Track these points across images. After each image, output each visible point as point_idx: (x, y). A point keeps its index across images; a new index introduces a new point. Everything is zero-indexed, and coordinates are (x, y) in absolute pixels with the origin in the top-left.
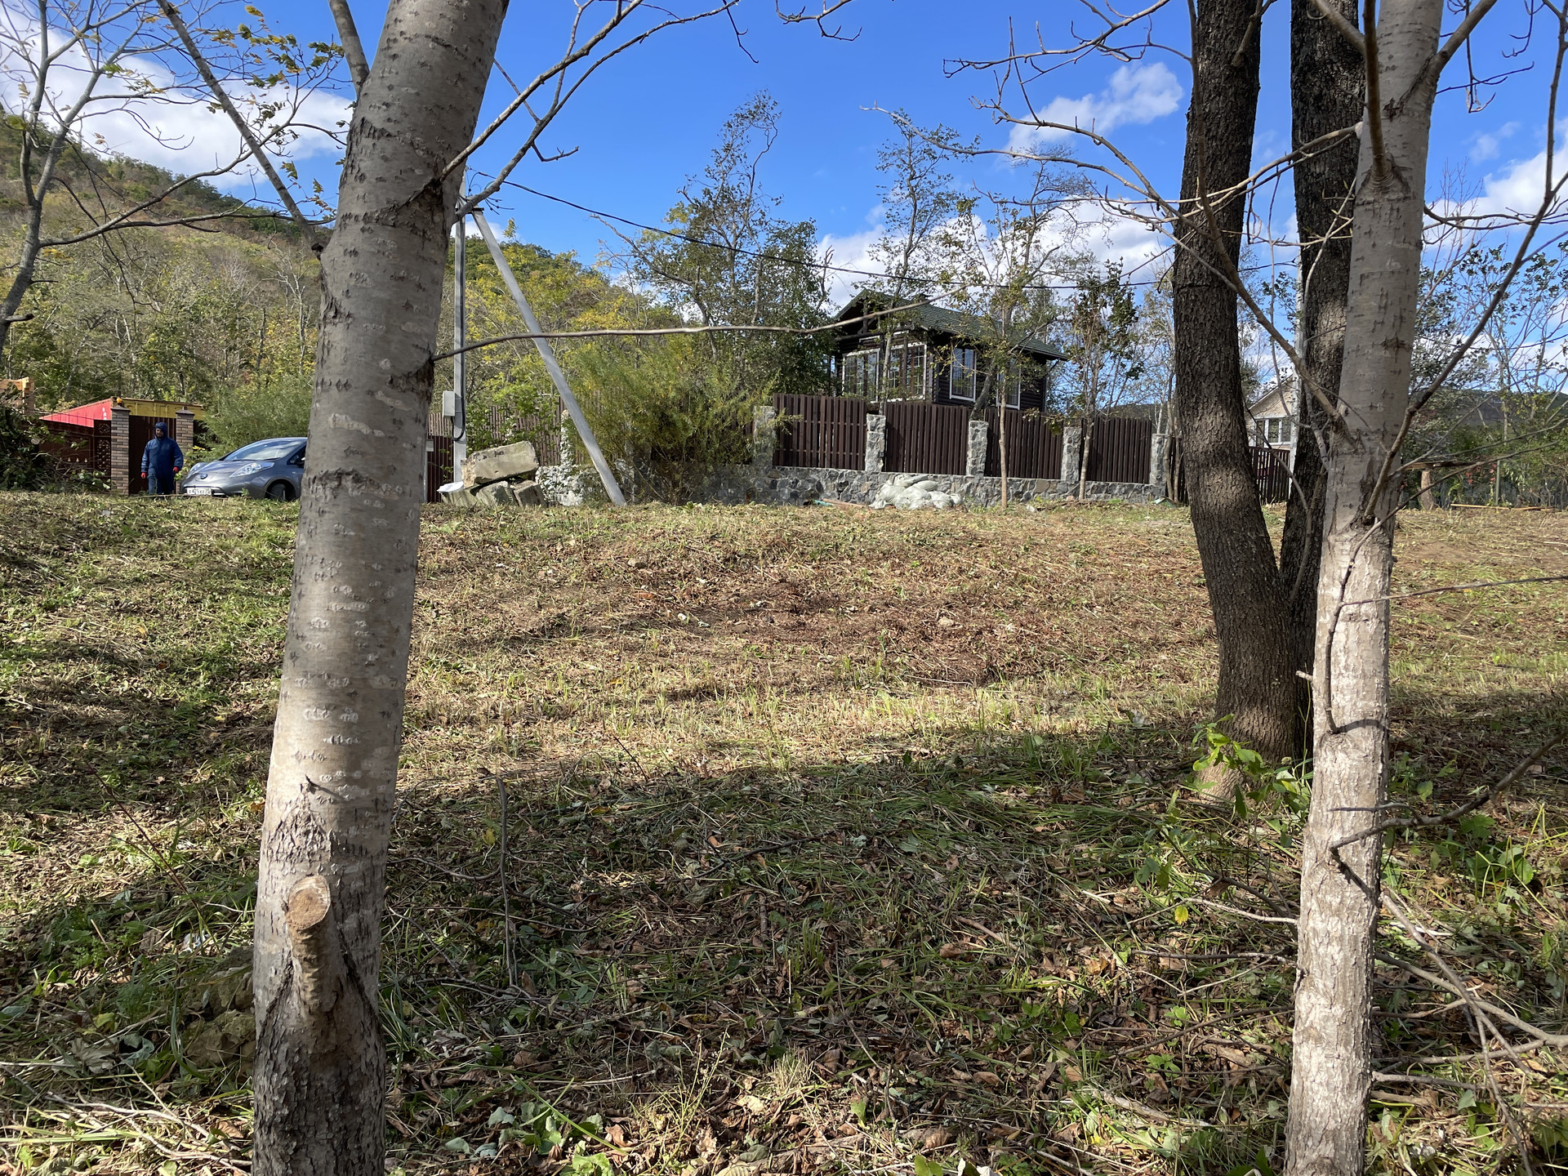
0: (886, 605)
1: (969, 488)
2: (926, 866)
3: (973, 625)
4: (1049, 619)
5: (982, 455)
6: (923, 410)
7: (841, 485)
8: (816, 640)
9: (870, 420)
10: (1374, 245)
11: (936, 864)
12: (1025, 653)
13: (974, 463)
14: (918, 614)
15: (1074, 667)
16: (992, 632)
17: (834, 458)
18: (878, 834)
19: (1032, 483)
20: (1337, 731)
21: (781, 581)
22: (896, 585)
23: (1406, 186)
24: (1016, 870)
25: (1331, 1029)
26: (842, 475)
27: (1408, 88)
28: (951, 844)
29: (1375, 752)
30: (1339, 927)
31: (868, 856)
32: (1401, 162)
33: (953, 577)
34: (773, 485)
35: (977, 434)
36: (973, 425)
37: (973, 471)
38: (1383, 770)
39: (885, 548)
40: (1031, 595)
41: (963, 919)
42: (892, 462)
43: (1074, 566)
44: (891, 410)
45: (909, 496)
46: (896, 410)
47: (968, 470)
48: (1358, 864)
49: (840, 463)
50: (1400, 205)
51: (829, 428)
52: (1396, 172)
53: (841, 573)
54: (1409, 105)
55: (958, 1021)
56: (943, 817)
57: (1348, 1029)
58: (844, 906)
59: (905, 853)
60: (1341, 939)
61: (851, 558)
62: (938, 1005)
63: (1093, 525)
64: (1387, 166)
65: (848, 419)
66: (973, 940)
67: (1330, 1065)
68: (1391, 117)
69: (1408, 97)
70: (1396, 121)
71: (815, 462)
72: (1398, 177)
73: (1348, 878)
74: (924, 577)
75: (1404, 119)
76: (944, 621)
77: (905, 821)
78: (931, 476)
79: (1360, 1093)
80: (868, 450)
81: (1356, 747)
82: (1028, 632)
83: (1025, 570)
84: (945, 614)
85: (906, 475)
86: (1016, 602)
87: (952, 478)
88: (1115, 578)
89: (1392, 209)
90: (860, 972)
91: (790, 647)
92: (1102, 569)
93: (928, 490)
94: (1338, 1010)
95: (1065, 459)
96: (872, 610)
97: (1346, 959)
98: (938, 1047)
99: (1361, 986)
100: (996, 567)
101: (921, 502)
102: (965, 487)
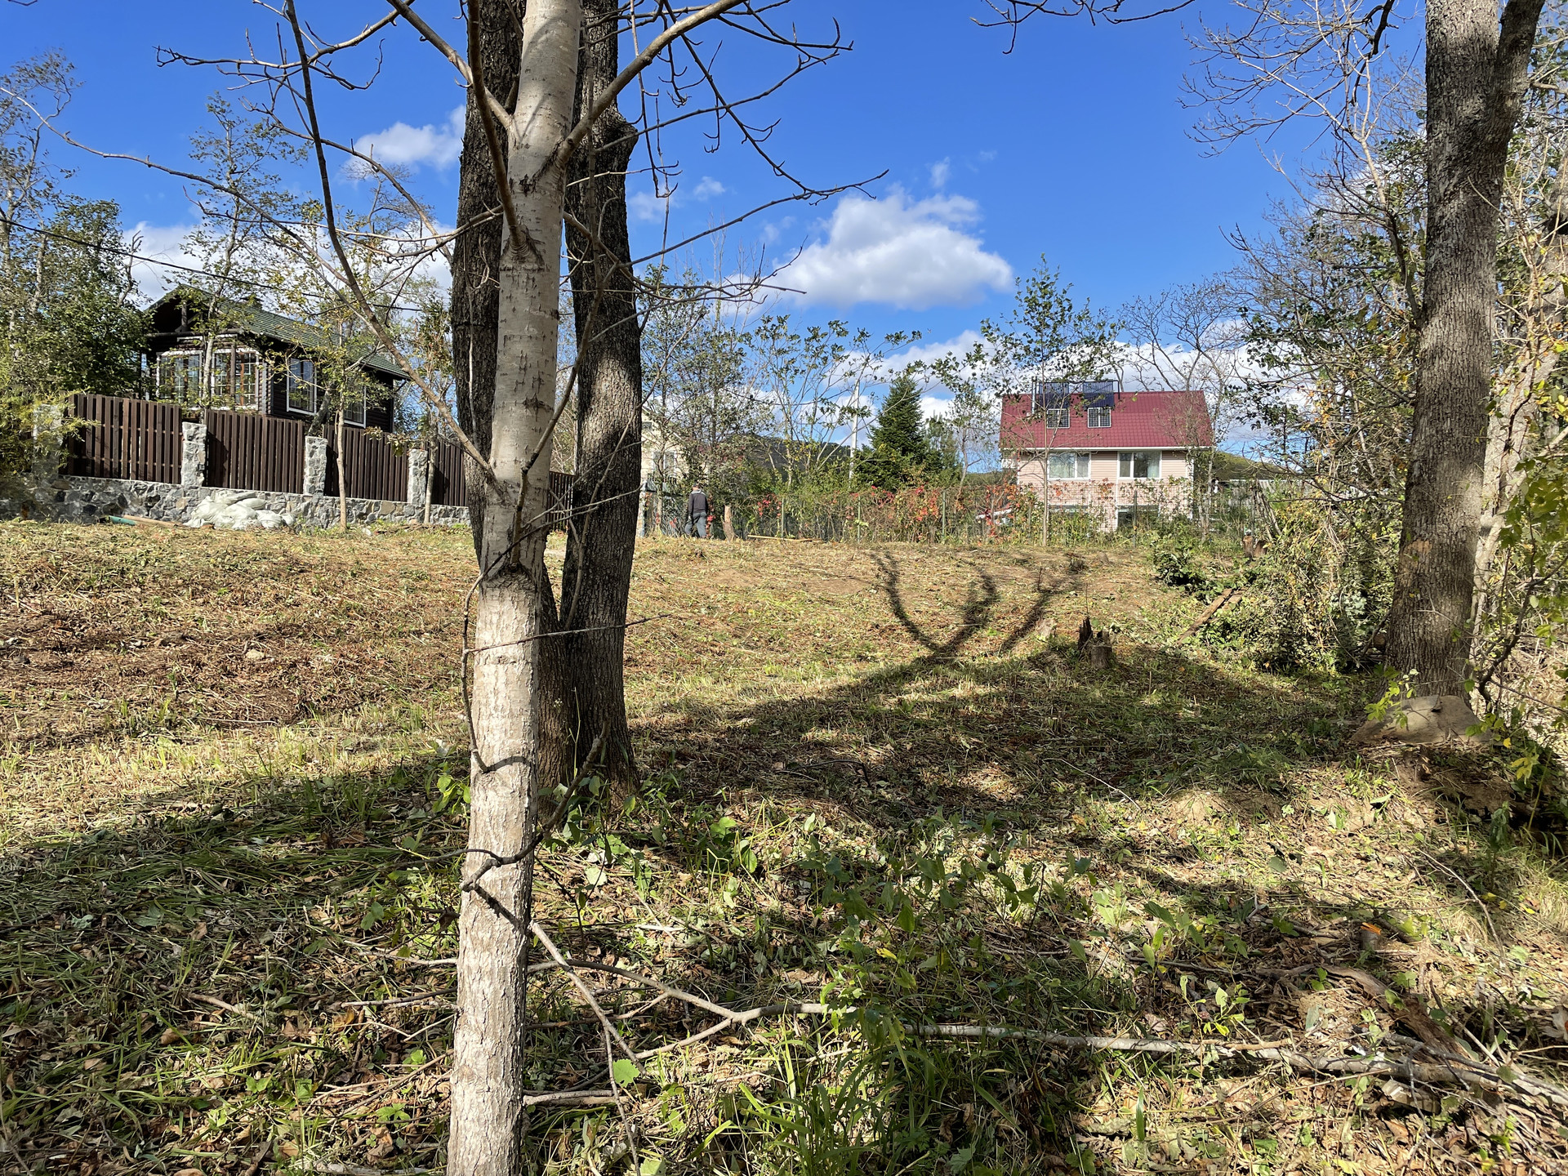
0: (184, 638)
1: (306, 508)
2: (166, 940)
3: (289, 657)
4: (373, 648)
5: (322, 474)
6: (254, 421)
7: (150, 499)
8: (86, 682)
9: (187, 429)
10: (514, 310)
11: (180, 936)
12: (344, 685)
13: (312, 481)
14: (222, 647)
15: (397, 697)
16: (307, 664)
17: (141, 469)
18: (109, 910)
19: (377, 504)
20: (487, 770)
21: (44, 613)
22: (197, 615)
23: (540, 258)
24: (274, 929)
25: (482, 1062)
26: (151, 489)
27: (540, 167)
28: (200, 911)
29: (521, 789)
30: (490, 960)
31: (89, 938)
32: (535, 236)
33: (268, 604)
34: (60, 498)
35: (314, 451)
36: (311, 442)
37: (312, 490)
38: (530, 803)
39: (186, 574)
40: (356, 623)
41: (196, 996)
42: (214, 476)
43: (404, 592)
44: (214, 419)
45: (233, 514)
46: (219, 420)
47: (305, 488)
48: (506, 897)
49: (150, 475)
50: (535, 275)
51: (134, 434)
52: (531, 244)
53: (126, 603)
54: (541, 183)
55: (167, 1116)
56: (196, 881)
57: (497, 1060)
58: (49, 1002)
59: (143, 929)
60: (491, 972)
61: (140, 585)
62: (146, 1102)
63: (431, 550)
64: (522, 238)
65: (159, 426)
66: (206, 1018)
67: (481, 1100)
68: (526, 191)
69: (540, 175)
70: (530, 196)
71: (115, 473)
72: (533, 250)
73: (497, 913)
74: (234, 605)
75: (538, 196)
76: (253, 655)
77: (145, 891)
78: (260, 494)
79: (509, 1121)
80: (185, 462)
81: (504, 784)
82: (348, 662)
83: (350, 597)
84: (255, 647)
85: (230, 491)
86: (338, 631)
87: (287, 496)
88: (446, 603)
89: (528, 278)
90: (55, 1080)
91: (49, 691)
92: (434, 595)
93: (255, 509)
94: (489, 1044)
95: (412, 481)
96: (164, 643)
97: (495, 992)
98: (138, 1150)
99: (510, 1016)
100: (318, 594)
101: (247, 522)
102: (302, 506)
